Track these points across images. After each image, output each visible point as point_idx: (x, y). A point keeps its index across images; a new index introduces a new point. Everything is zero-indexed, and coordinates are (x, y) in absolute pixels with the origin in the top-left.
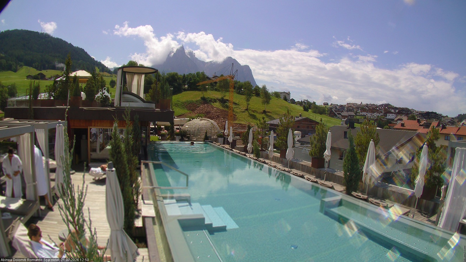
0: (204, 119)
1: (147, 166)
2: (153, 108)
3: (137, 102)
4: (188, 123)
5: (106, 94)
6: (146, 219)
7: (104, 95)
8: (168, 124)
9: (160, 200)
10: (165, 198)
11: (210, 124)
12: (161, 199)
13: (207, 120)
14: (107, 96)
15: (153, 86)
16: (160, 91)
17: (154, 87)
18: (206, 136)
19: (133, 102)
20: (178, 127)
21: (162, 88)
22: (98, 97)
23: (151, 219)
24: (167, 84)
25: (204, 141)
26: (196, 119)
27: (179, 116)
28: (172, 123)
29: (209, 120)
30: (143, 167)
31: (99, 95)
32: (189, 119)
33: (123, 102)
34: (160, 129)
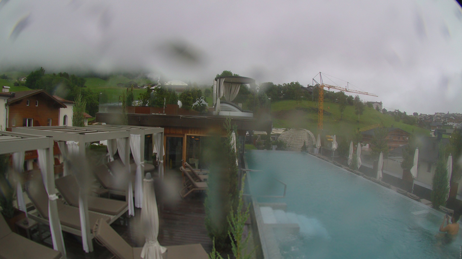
2: (252, 117)
3: (235, 111)
4: (284, 132)
5: (204, 102)
7: (202, 103)
8: (265, 133)
11: (306, 134)
13: (304, 130)
14: (204, 105)
16: (258, 100)
19: (231, 111)
20: (275, 136)
21: (260, 98)
22: (195, 105)
25: (301, 151)
26: (293, 129)
28: (269, 132)
29: (306, 130)
31: (196, 103)
32: (285, 129)
33: (221, 111)
34: (256, 138)
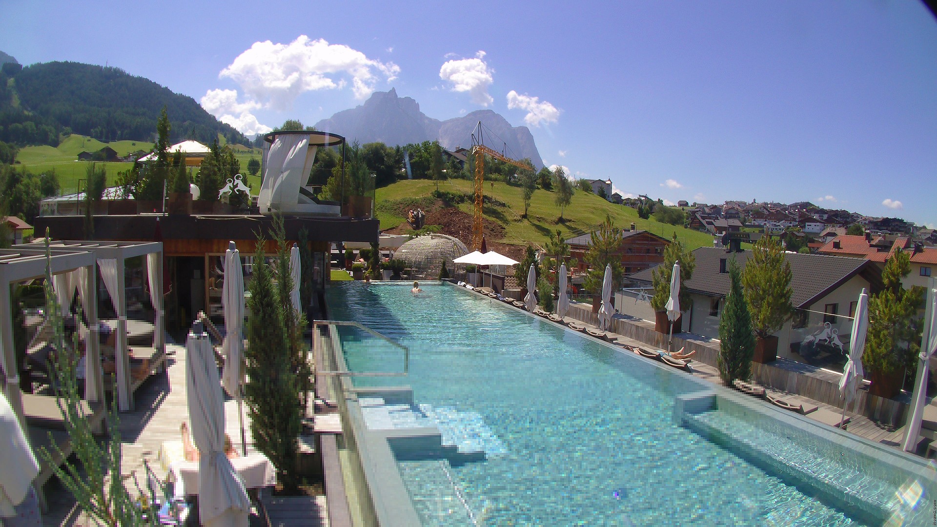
0: (439, 236)
1: (325, 331)
2: (338, 214)
3: (304, 203)
4: (407, 243)
5: (241, 187)
6: (323, 437)
7: (237, 189)
8: (367, 246)
9: (350, 399)
10: (361, 395)
11: (450, 245)
12: (354, 396)
13: (446, 238)
14: (242, 193)
15: (334, 170)
16: (351, 179)
17: (338, 172)
18: (444, 270)
20: (387, 252)
21: (354, 174)
22: (225, 193)
23: (333, 436)
24: (365, 165)
25: (440, 279)
26: (424, 235)
27: (389, 230)
28: (375, 244)
29: (450, 237)
30: (316, 332)
31: (227, 189)
32: (408, 235)
34: (352, 257)
